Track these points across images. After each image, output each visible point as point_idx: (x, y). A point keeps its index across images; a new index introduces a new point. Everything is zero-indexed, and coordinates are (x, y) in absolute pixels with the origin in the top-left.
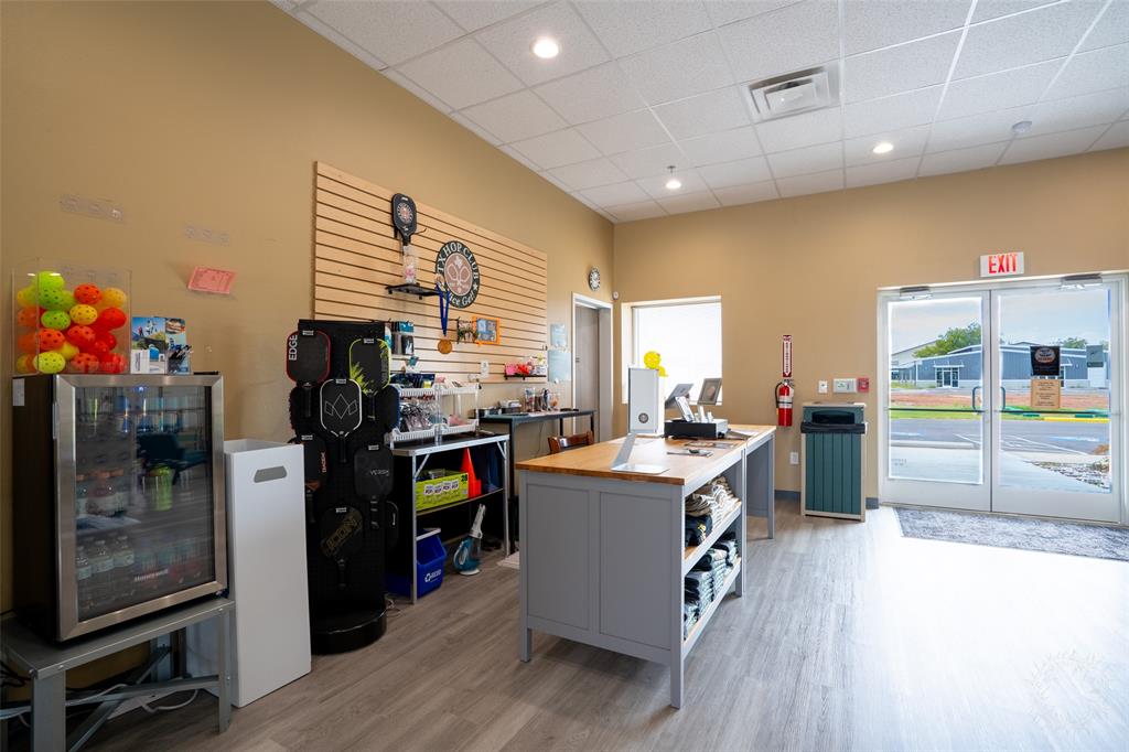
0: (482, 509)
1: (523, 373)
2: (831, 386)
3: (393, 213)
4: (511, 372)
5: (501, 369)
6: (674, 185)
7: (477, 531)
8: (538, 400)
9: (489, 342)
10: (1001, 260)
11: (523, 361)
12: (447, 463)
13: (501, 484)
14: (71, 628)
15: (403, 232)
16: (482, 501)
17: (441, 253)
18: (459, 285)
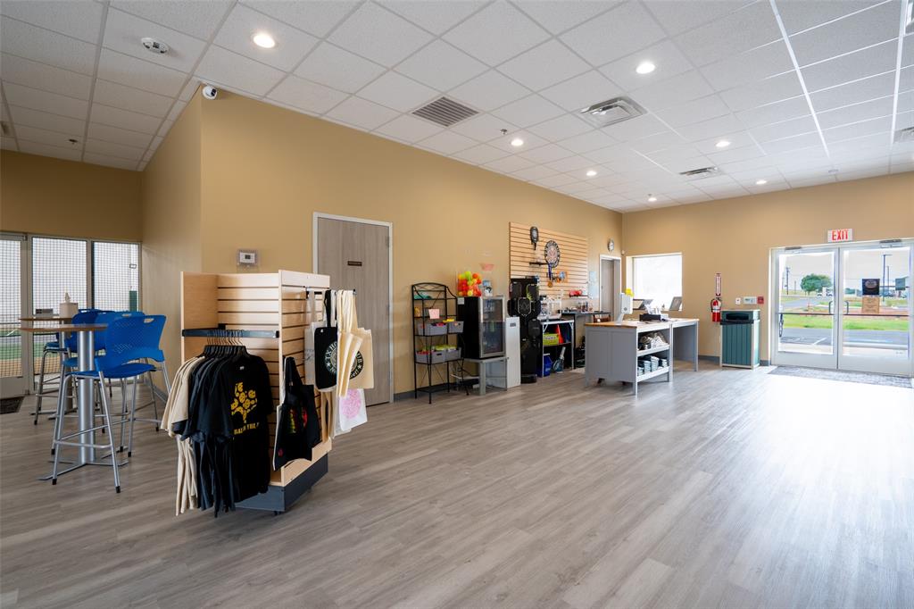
0: (564, 348)
1: (577, 294)
2: (742, 301)
3: (531, 235)
4: (572, 294)
5: (568, 293)
6: (653, 200)
7: (562, 357)
8: (584, 307)
9: (564, 282)
10: (839, 233)
11: (576, 289)
12: (552, 329)
13: (570, 340)
14: (482, 355)
15: (534, 241)
16: (564, 345)
17: (546, 247)
18: (552, 259)
